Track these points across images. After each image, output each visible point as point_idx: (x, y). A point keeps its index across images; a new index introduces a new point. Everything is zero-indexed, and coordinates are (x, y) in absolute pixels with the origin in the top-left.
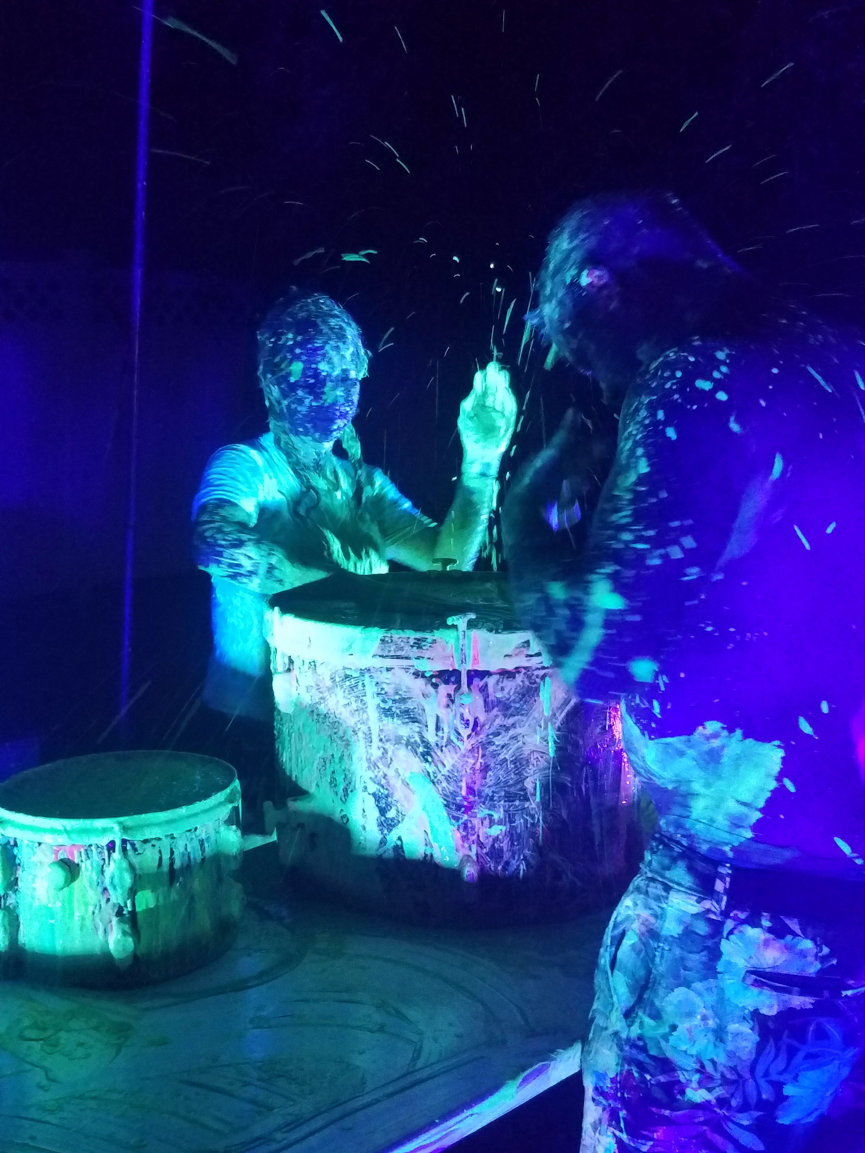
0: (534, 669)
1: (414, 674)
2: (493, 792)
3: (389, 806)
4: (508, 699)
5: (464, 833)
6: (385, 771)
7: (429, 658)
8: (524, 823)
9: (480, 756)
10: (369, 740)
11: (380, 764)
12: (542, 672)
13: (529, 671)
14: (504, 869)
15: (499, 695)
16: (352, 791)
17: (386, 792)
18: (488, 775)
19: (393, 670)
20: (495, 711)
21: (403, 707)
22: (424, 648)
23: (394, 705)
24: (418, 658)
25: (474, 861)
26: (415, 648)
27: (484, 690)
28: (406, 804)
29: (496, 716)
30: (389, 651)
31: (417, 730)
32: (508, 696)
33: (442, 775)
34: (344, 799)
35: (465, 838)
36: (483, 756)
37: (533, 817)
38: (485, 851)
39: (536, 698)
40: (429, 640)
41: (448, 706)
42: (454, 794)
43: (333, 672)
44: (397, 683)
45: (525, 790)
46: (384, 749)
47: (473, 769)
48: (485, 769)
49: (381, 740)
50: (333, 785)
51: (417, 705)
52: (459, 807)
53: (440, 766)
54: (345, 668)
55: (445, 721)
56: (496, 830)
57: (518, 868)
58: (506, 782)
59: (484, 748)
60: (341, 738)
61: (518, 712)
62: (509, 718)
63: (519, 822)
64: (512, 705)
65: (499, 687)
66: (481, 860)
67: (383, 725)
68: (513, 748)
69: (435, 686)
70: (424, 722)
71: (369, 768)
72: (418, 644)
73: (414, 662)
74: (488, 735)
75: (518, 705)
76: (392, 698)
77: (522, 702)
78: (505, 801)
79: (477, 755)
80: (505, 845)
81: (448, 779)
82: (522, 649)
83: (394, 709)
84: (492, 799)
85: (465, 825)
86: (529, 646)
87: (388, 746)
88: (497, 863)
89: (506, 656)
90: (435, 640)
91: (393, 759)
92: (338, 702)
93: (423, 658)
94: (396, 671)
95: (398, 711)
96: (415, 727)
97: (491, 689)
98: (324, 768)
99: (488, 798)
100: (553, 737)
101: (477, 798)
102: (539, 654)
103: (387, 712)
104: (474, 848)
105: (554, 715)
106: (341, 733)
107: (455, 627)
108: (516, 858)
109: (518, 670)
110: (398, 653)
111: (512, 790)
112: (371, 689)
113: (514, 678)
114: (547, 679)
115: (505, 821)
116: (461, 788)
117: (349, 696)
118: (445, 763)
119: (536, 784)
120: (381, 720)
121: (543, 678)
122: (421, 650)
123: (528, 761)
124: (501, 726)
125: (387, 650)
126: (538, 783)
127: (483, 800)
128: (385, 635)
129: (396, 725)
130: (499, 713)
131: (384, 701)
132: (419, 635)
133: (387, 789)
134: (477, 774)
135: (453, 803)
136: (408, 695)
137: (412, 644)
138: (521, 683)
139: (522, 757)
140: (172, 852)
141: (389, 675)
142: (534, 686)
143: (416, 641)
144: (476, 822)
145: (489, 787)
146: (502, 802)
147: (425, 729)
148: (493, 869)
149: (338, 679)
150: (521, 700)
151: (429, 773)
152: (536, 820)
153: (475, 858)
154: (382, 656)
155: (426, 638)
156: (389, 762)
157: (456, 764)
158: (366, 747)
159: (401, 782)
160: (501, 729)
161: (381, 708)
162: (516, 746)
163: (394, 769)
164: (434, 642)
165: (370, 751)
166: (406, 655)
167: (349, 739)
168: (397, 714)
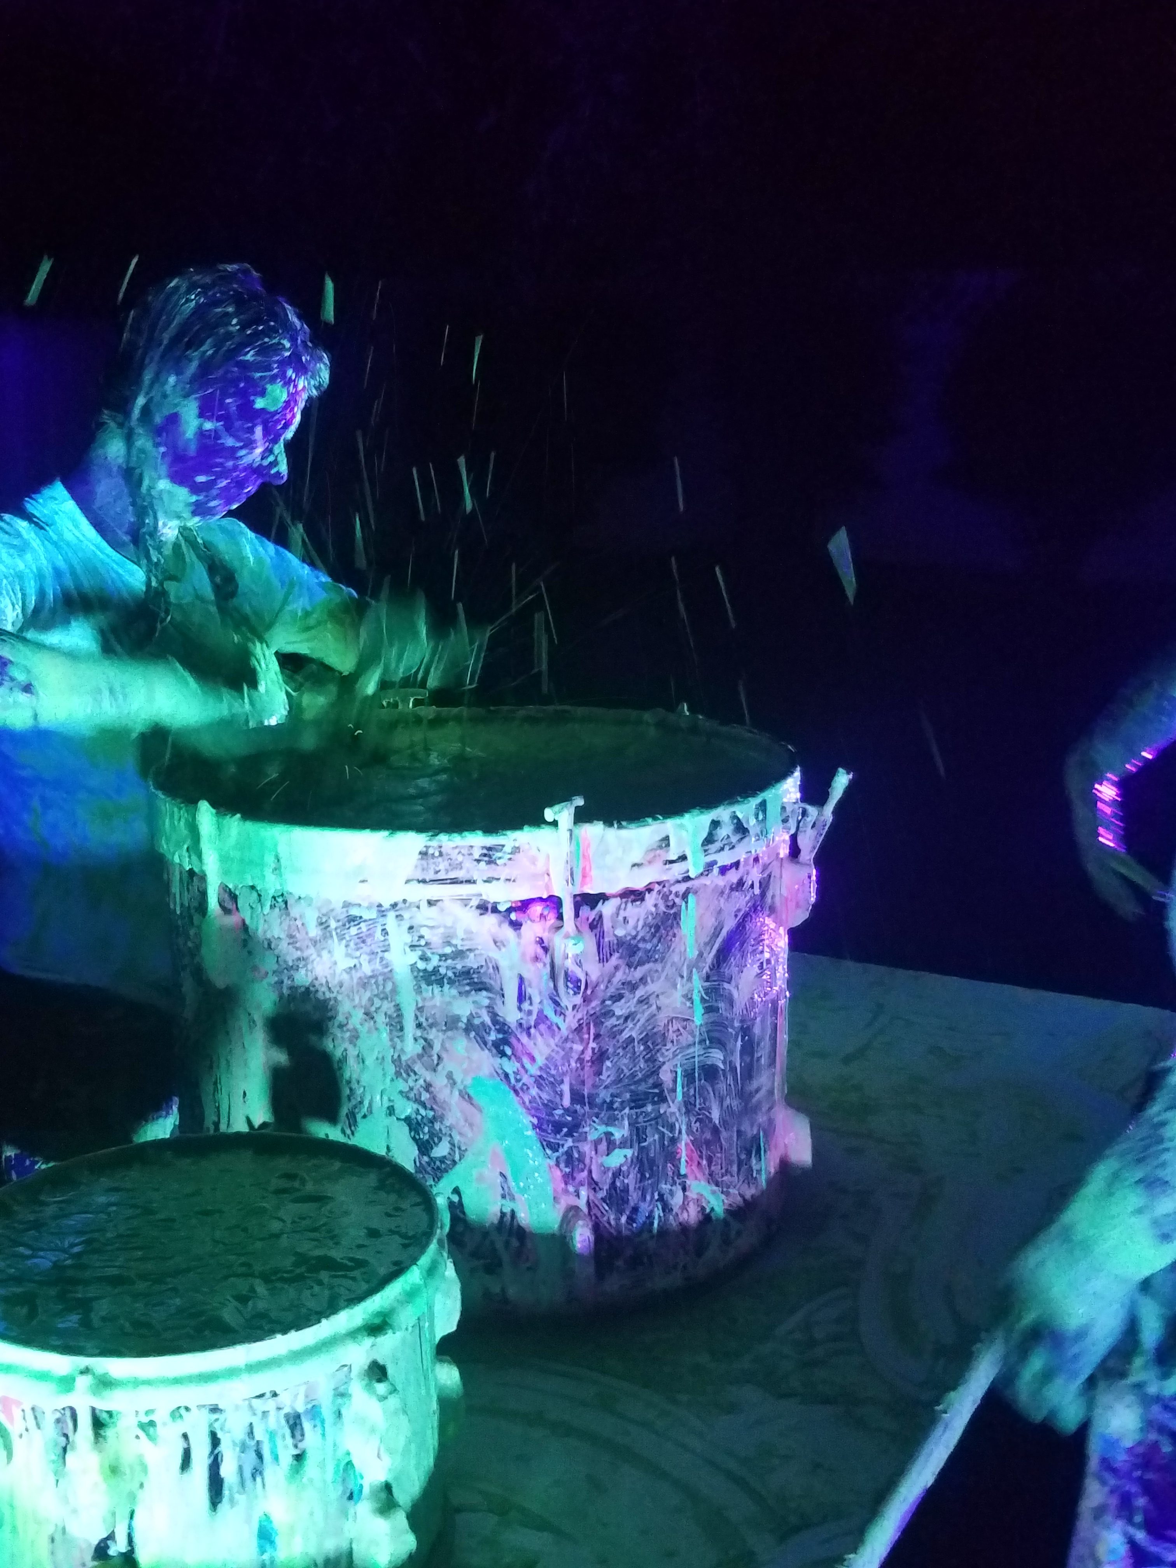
1: (479, 907)
2: (612, 1096)
3: (436, 1137)
5: (567, 1170)
6: (428, 1079)
8: (660, 1138)
9: (592, 1037)
10: (396, 1024)
11: (417, 1068)
12: (682, 888)
13: (664, 886)
14: (631, 1220)
15: (620, 932)
16: (365, 1116)
17: (431, 1114)
18: (604, 1067)
19: (439, 904)
20: (614, 960)
21: (459, 967)
22: (498, 862)
23: (442, 963)
24: (488, 881)
25: (585, 1215)
26: (483, 864)
27: (596, 925)
28: (467, 1130)
29: (617, 968)
30: (437, 872)
31: (486, 1002)
33: (531, 1076)
34: (349, 1131)
35: (568, 1178)
36: (597, 1036)
37: (672, 1128)
38: (600, 1195)
39: (676, 931)
41: (537, 958)
42: (550, 1107)
43: (324, 911)
44: (449, 924)
45: (661, 1085)
46: (425, 1040)
47: (580, 1060)
48: (600, 1057)
49: (419, 1026)
52: (557, 1127)
53: (526, 1061)
54: (347, 905)
56: (618, 1158)
57: (650, 1217)
58: (633, 1075)
59: (598, 1023)
62: (636, 968)
63: (652, 1138)
64: (641, 945)
66: (595, 1211)
67: (424, 999)
68: (642, 1018)
69: (516, 925)
70: (498, 988)
71: (398, 1074)
72: (489, 855)
74: (603, 1001)
76: (441, 952)
78: (631, 1108)
79: (586, 1036)
80: (631, 1181)
81: (539, 1081)
83: (443, 971)
84: (610, 1106)
85: (569, 1154)
87: (433, 1034)
88: (621, 1212)
90: (518, 848)
91: (444, 1055)
92: (335, 963)
93: (498, 879)
94: (447, 904)
95: (450, 974)
96: (483, 998)
97: (607, 924)
99: (605, 1105)
100: (699, 992)
101: (587, 1108)
104: (584, 1192)
107: (555, 824)
108: (648, 1198)
109: (649, 887)
110: (452, 875)
111: (642, 1087)
113: (643, 900)
115: (631, 1141)
116: (561, 1096)
117: (358, 954)
118: (536, 1056)
119: (676, 1073)
120: (418, 990)
122: (493, 865)
123: (664, 1037)
124: (623, 984)
125: (432, 872)
126: (679, 1071)
127: (596, 1110)
128: (429, 843)
129: (448, 999)
130: (620, 962)
132: (491, 840)
133: (432, 1109)
134: (587, 1069)
135: (548, 1121)
136: (468, 945)
137: (477, 856)
138: (653, 909)
139: (655, 1030)
140: (215, 1441)
143: (485, 851)
144: (586, 1148)
145: (606, 1087)
146: (627, 1111)
148: (613, 1222)
151: (507, 1076)
152: (677, 1132)
153: (585, 1209)
154: (424, 881)
155: (503, 846)
156: (436, 1062)
157: (553, 1054)
158: (391, 1040)
159: (456, 1093)
160: (623, 989)
161: (419, 970)
162: (647, 1014)
163: (445, 1073)
164: (516, 850)
165: (398, 1047)
166: (467, 877)
167: (359, 1026)
168: (450, 978)
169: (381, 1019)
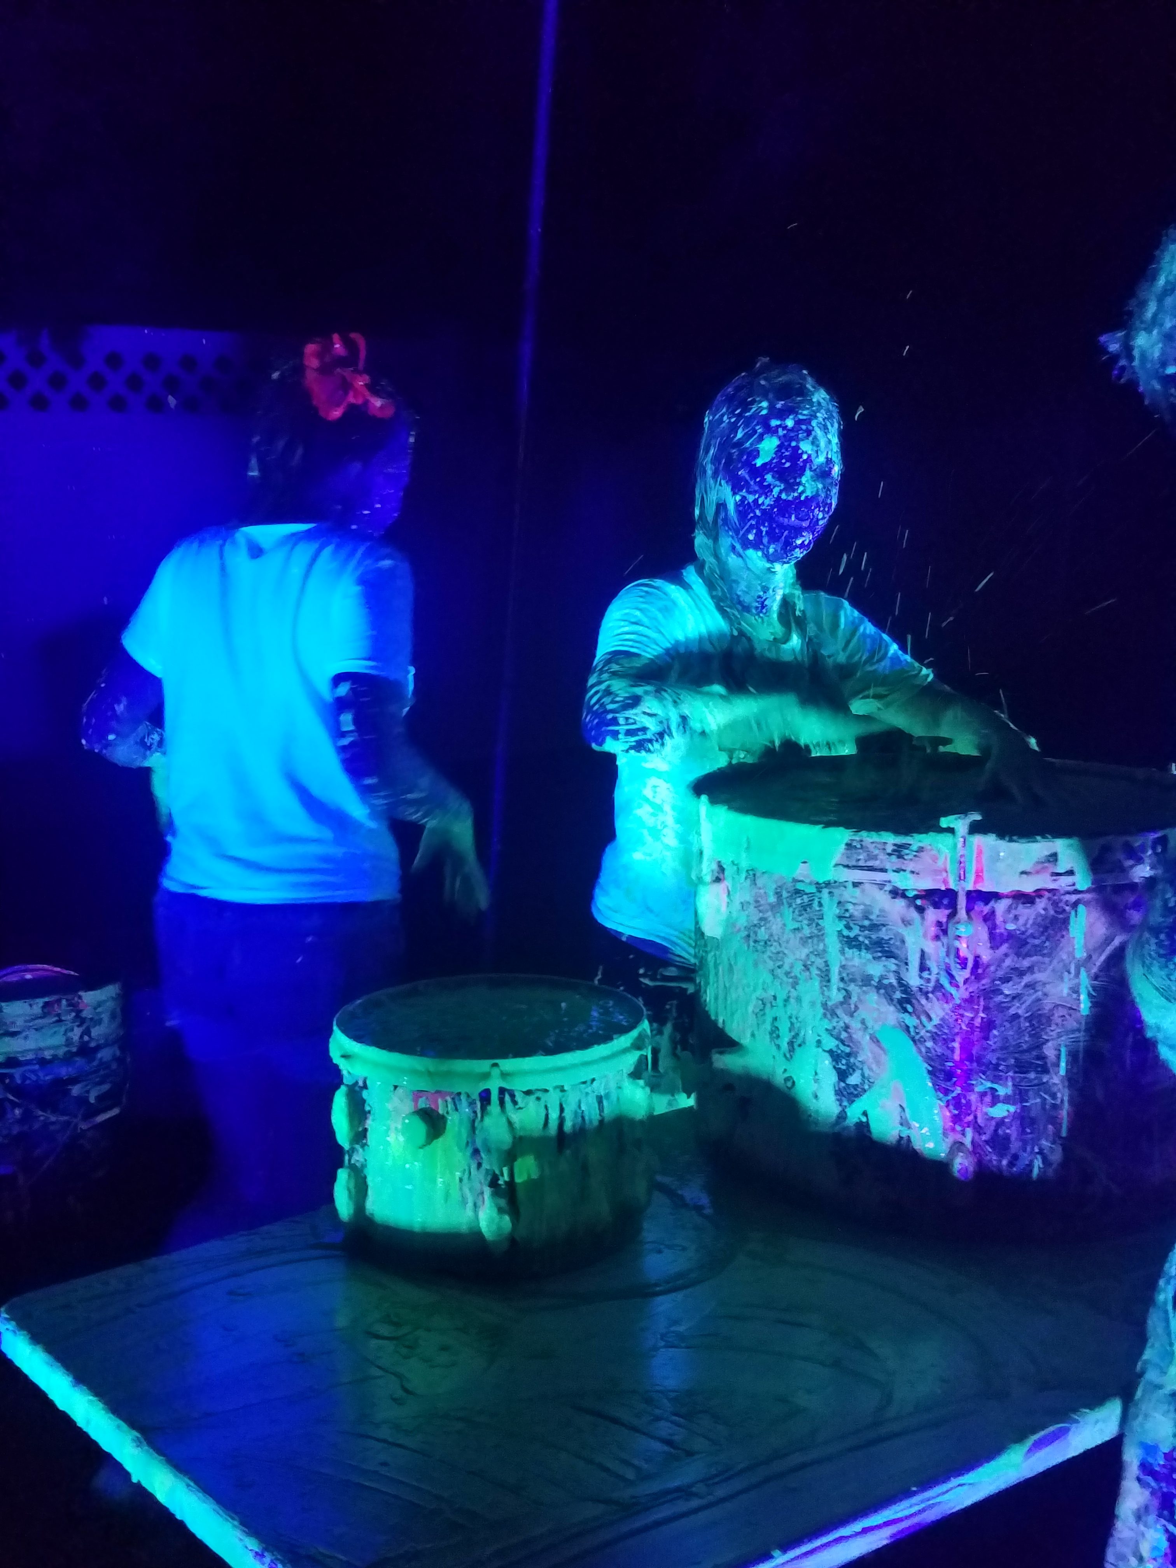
0: (1062, 892)
1: (890, 892)
2: (998, 1059)
3: (851, 1069)
4: (1023, 933)
5: (956, 1112)
6: (847, 1022)
7: (913, 872)
8: (1041, 1103)
9: (981, 1008)
10: (825, 977)
11: (839, 1012)
12: (1074, 898)
13: (1054, 895)
14: (1011, 1164)
15: (1011, 927)
16: (800, 1045)
17: (848, 1050)
18: (991, 1034)
19: (862, 886)
20: (1004, 948)
21: (874, 937)
22: (906, 857)
23: (861, 933)
24: (897, 871)
25: (968, 1150)
26: (894, 857)
27: (989, 918)
28: (874, 1066)
29: (1006, 955)
30: (858, 860)
31: (894, 968)
32: (1023, 929)
33: (927, 1032)
34: (788, 1056)
35: (956, 1119)
36: (986, 1008)
37: (1054, 1096)
38: (984, 1138)
39: (1064, 933)
40: (914, 848)
41: (937, 938)
42: (943, 1058)
43: (779, 884)
44: (868, 903)
45: (1044, 1058)
46: (846, 990)
47: (970, 1025)
48: (988, 1026)
49: (842, 979)
50: (774, 1035)
51: (894, 935)
52: (949, 1075)
53: (924, 1019)
54: (795, 881)
55: (933, 958)
56: (1000, 1111)
57: (1030, 1165)
58: (1019, 1045)
59: (987, 998)
60: (787, 974)
61: (1038, 950)
62: (1024, 959)
63: (1034, 1101)
64: (1030, 940)
65: (1011, 916)
66: (979, 1150)
67: (846, 959)
68: (1029, 1000)
69: (921, 910)
70: (904, 958)
71: (825, 1015)
72: (899, 851)
73: (891, 876)
74: (993, 981)
75: (1037, 942)
76: (860, 923)
77: (1043, 938)
79: (976, 1007)
80: (1013, 1132)
81: (934, 1037)
82: (1046, 865)
83: (861, 939)
84: (996, 1067)
85: (957, 1099)
86: (1056, 860)
87: (852, 987)
88: (1001, 1156)
89: (1023, 873)
90: (923, 848)
91: (859, 1005)
92: (784, 925)
93: (904, 871)
94: (867, 886)
96: (892, 964)
97: (999, 919)
98: (762, 1013)
99: (991, 1067)
100: (1087, 987)
101: (975, 1064)
102: (1071, 873)
103: (851, 943)
104: (969, 1132)
105: (1090, 957)
106: (786, 967)
107: (951, 830)
108: (1029, 1150)
109: (1039, 893)
110: (870, 863)
111: (1026, 1057)
112: (830, 911)
113: (1033, 903)
114: (1081, 908)
115: (1015, 1100)
116: (953, 1051)
117: (800, 918)
118: (933, 1016)
119: (1060, 1050)
120: (842, 952)
121: (1075, 905)
122: (902, 861)
123: (1049, 1019)
124: (1012, 969)
125: (854, 860)
126: (1063, 1050)
127: (983, 1068)
128: (854, 838)
129: (864, 961)
130: (1010, 951)
131: (848, 927)
132: (901, 840)
133: (848, 1046)
134: (976, 1033)
135: (941, 1070)
136: (882, 920)
137: (889, 851)
138: (1043, 912)
139: (1040, 1012)
140: (562, 1110)
141: (857, 891)
142: (1061, 916)
143: (896, 848)
144: (973, 1097)
145: (993, 1051)
146: (1011, 1074)
147: (903, 968)
148: (995, 1163)
149: (785, 894)
150: (1042, 933)
151: (908, 1027)
152: (1059, 1100)
153: (970, 1147)
154: (847, 866)
155: (910, 845)
156: (853, 1009)
157: (947, 1017)
158: (821, 988)
159: (868, 1037)
160: (1012, 974)
161: (844, 936)
162: (1034, 997)
163: (859, 1019)
164: (921, 849)
165: (826, 993)
166: (881, 866)
167: (799, 975)
168: (866, 945)
169: (814, 971)
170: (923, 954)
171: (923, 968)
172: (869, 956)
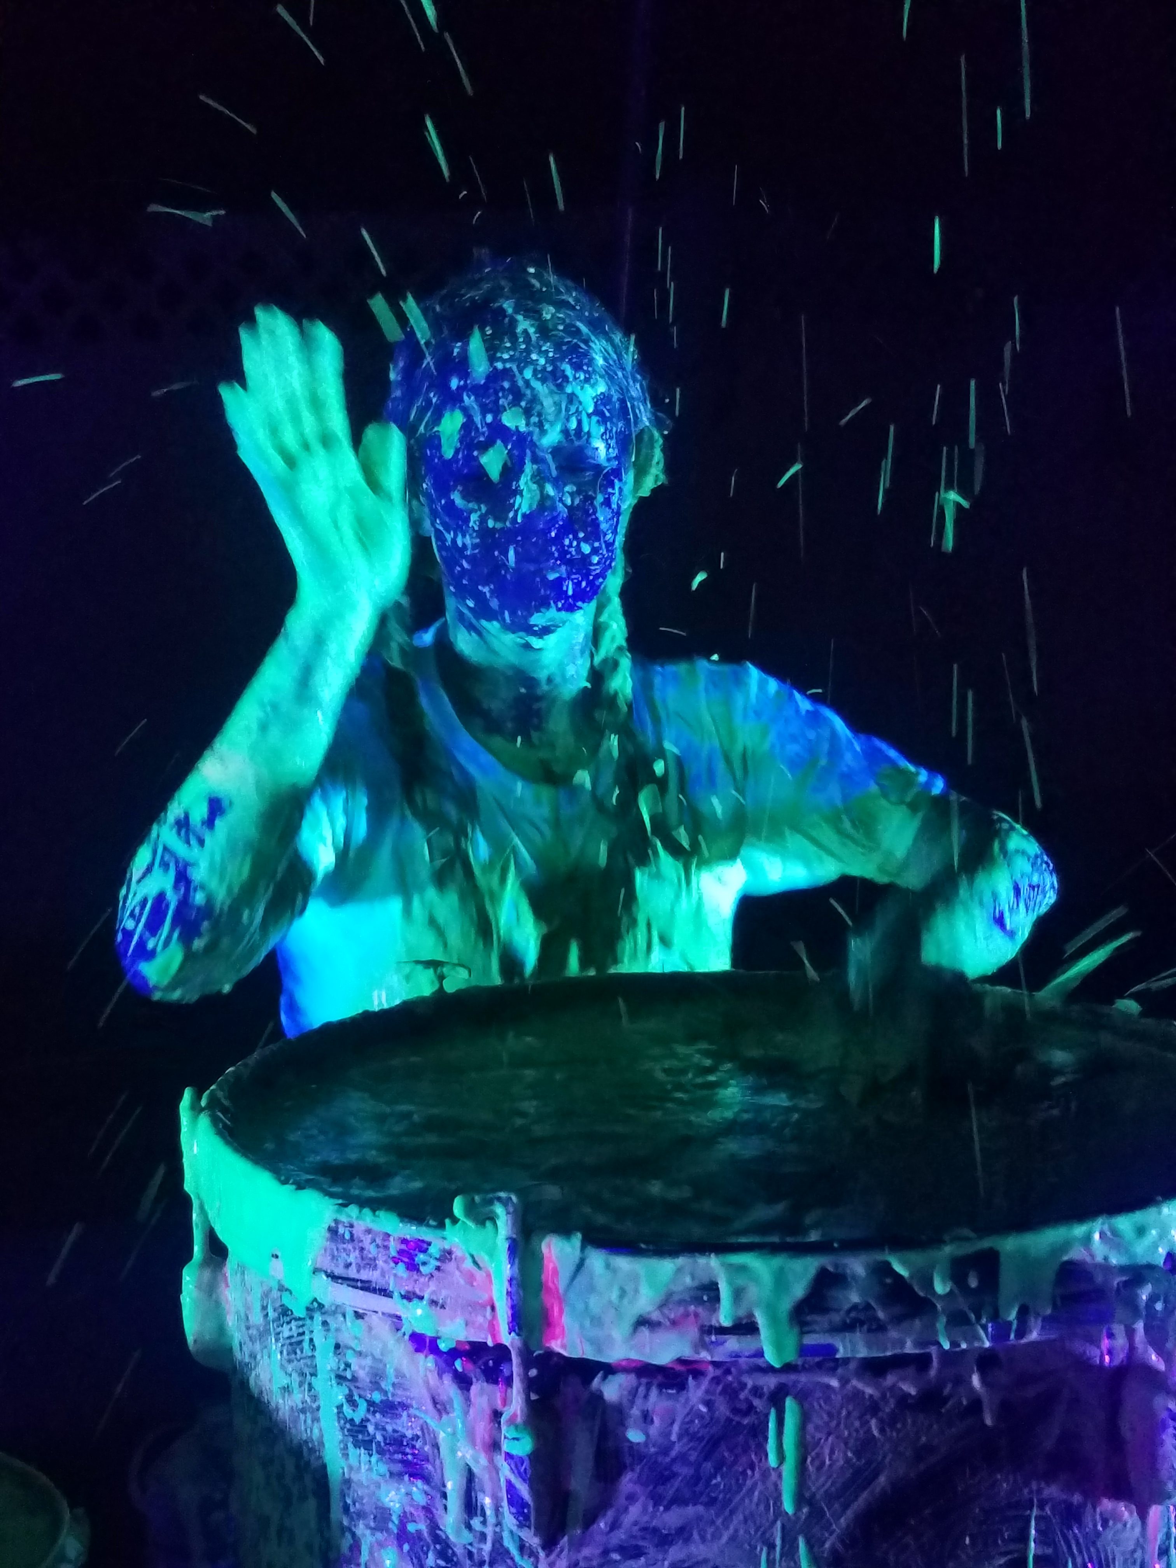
0: (739, 1368)
1: (411, 1340)
4: (663, 1452)
7: (433, 1303)
15: (636, 1437)
19: (367, 1320)
20: (625, 1483)
21: (390, 1428)
22: (423, 1269)
23: (370, 1416)
24: (408, 1297)
26: (401, 1267)
29: (631, 1498)
30: (348, 1267)
31: (423, 1499)
32: (663, 1442)
39: (754, 1458)
43: (265, 1290)
44: (378, 1355)
51: (422, 1429)
55: (488, 1487)
61: (697, 1493)
62: (667, 1508)
64: (676, 1468)
65: (637, 1410)
67: (351, 1468)
69: (463, 1382)
70: (436, 1478)
72: (410, 1254)
73: (404, 1306)
75: (695, 1474)
76: (367, 1396)
77: (708, 1466)
82: (690, 1307)
83: (371, 1429)
86: (715, 1300)
89: (640, 1323)
90: (450, 1253)
93: (421, 1298)
94: (374, 1319)
95: (379, 1437)
96: (418, 1491)
102: (750, 1329)
103: (357, 1434)
105: (815, 1516)
110: (365, 1275)
112: (326, 1361)
114: (791, 1406)
117: (290, 1368)
120: (345, 1451)
121: (776, 1398)
125: (342, 1263)
128: (339, 1217)
129: (375, 1476)
130: (638, 1489)
132: (412, 1231)
137: (395, 1253)
138: (704, 1408)
141: (360, 1329)
142: (746, 1419)
147: (439, 1501)
149: (271, 1313)
150: (705, 1455)
154: (333, 1277)
155: (429, 1244)
161: (346, 1418)
164: (445, 1255)
166: (383, 1284)
168: (378, 1443)
170: (470, 1477)
171: (471, 1507)
172: (383, 1468)
